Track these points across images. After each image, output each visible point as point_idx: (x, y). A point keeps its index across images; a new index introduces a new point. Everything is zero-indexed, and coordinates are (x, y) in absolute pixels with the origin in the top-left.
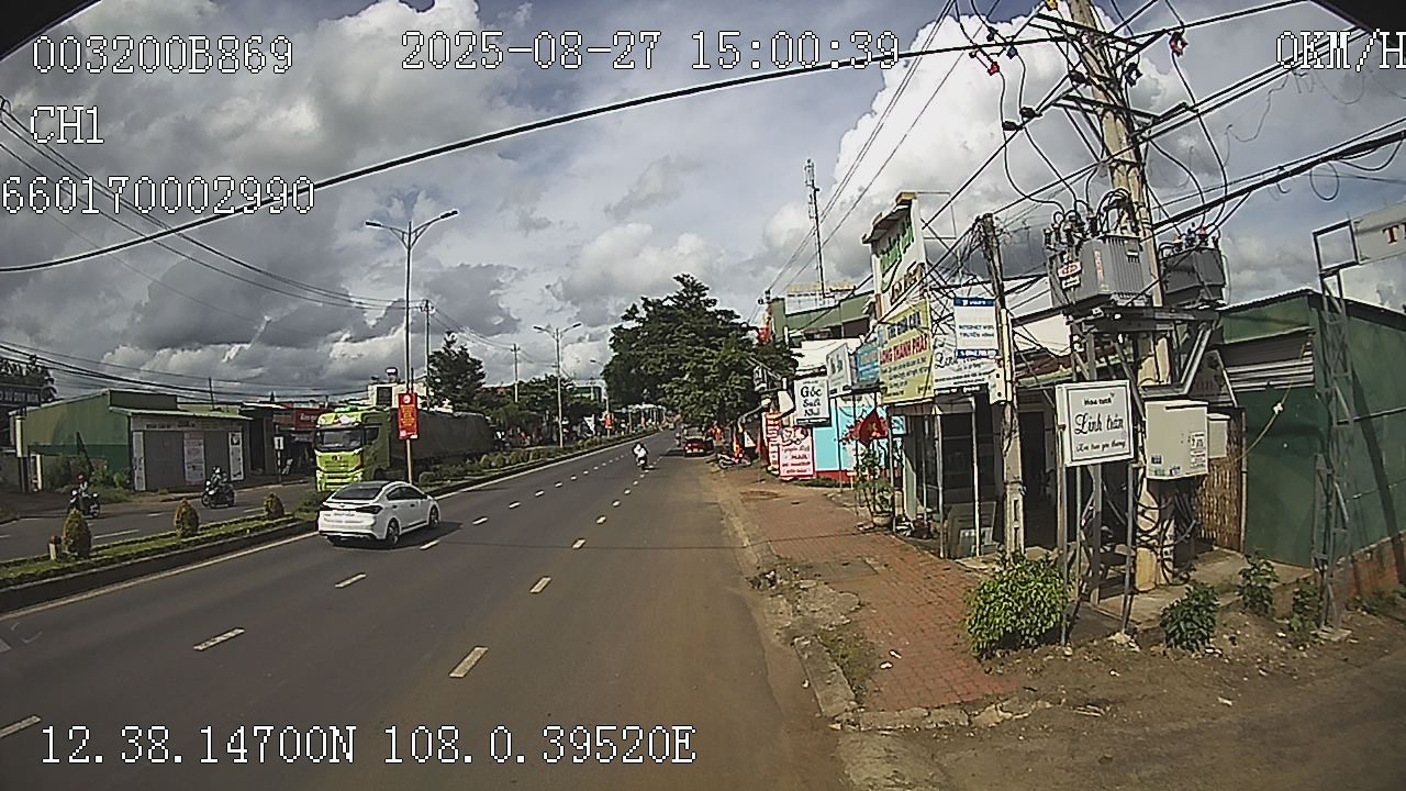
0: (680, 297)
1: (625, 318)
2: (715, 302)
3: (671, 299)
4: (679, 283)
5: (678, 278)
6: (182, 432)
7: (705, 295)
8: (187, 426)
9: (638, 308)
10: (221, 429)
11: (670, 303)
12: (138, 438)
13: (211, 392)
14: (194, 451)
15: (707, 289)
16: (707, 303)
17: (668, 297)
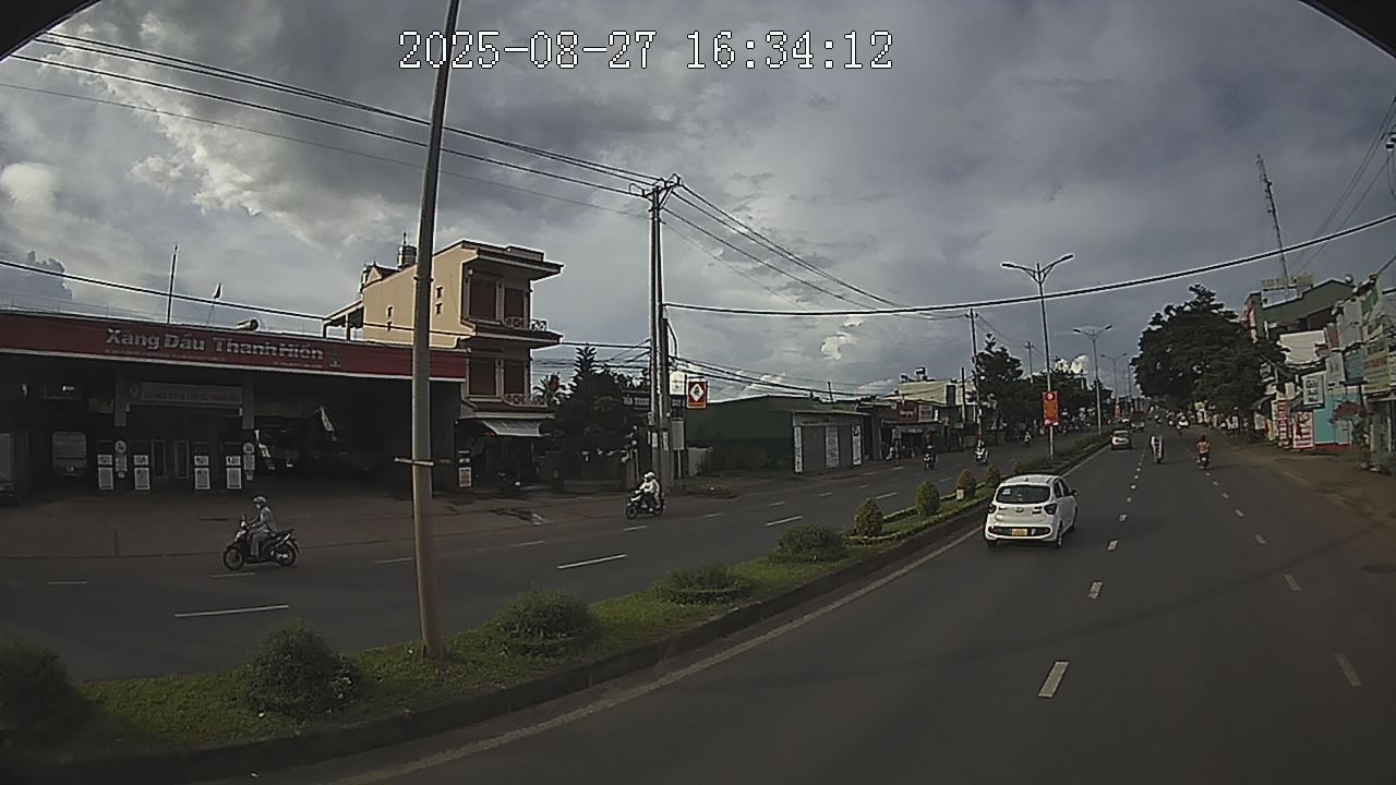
0: (1195, 303)
1: (1152, 324)
2: (1221, 306)
3: (1189, 304)
4: (1193, 293)
5: (1191, 289)
6: (825, 427)
7: (1213, 300)
8: (827, 421)
9: (1162, 314)
10: (848, 424)
11: (1187, 308)
12: (797, 431)
13: (831, 393)
14: (832, 442)
15: (1213, 295)
16: (1216, 307)
17: (1186, 304)
